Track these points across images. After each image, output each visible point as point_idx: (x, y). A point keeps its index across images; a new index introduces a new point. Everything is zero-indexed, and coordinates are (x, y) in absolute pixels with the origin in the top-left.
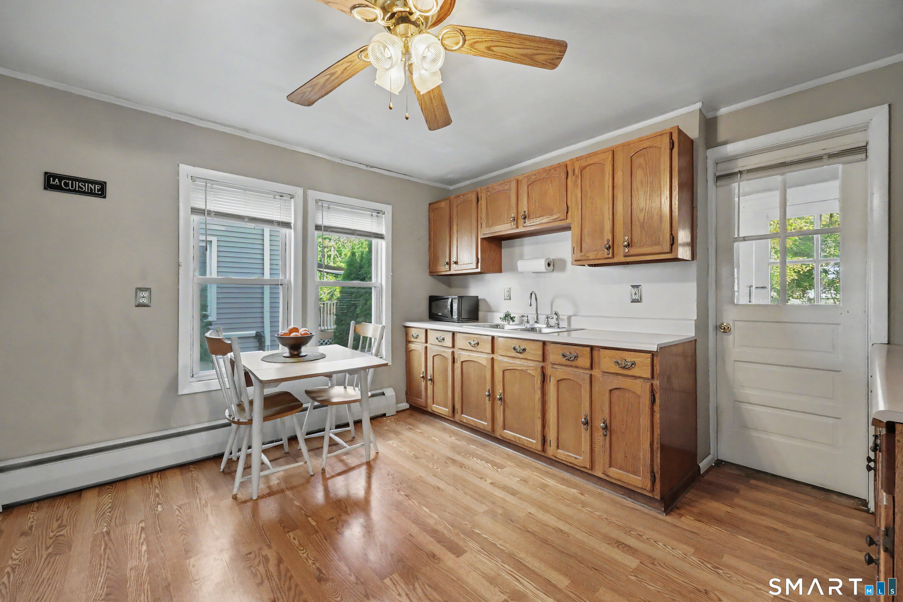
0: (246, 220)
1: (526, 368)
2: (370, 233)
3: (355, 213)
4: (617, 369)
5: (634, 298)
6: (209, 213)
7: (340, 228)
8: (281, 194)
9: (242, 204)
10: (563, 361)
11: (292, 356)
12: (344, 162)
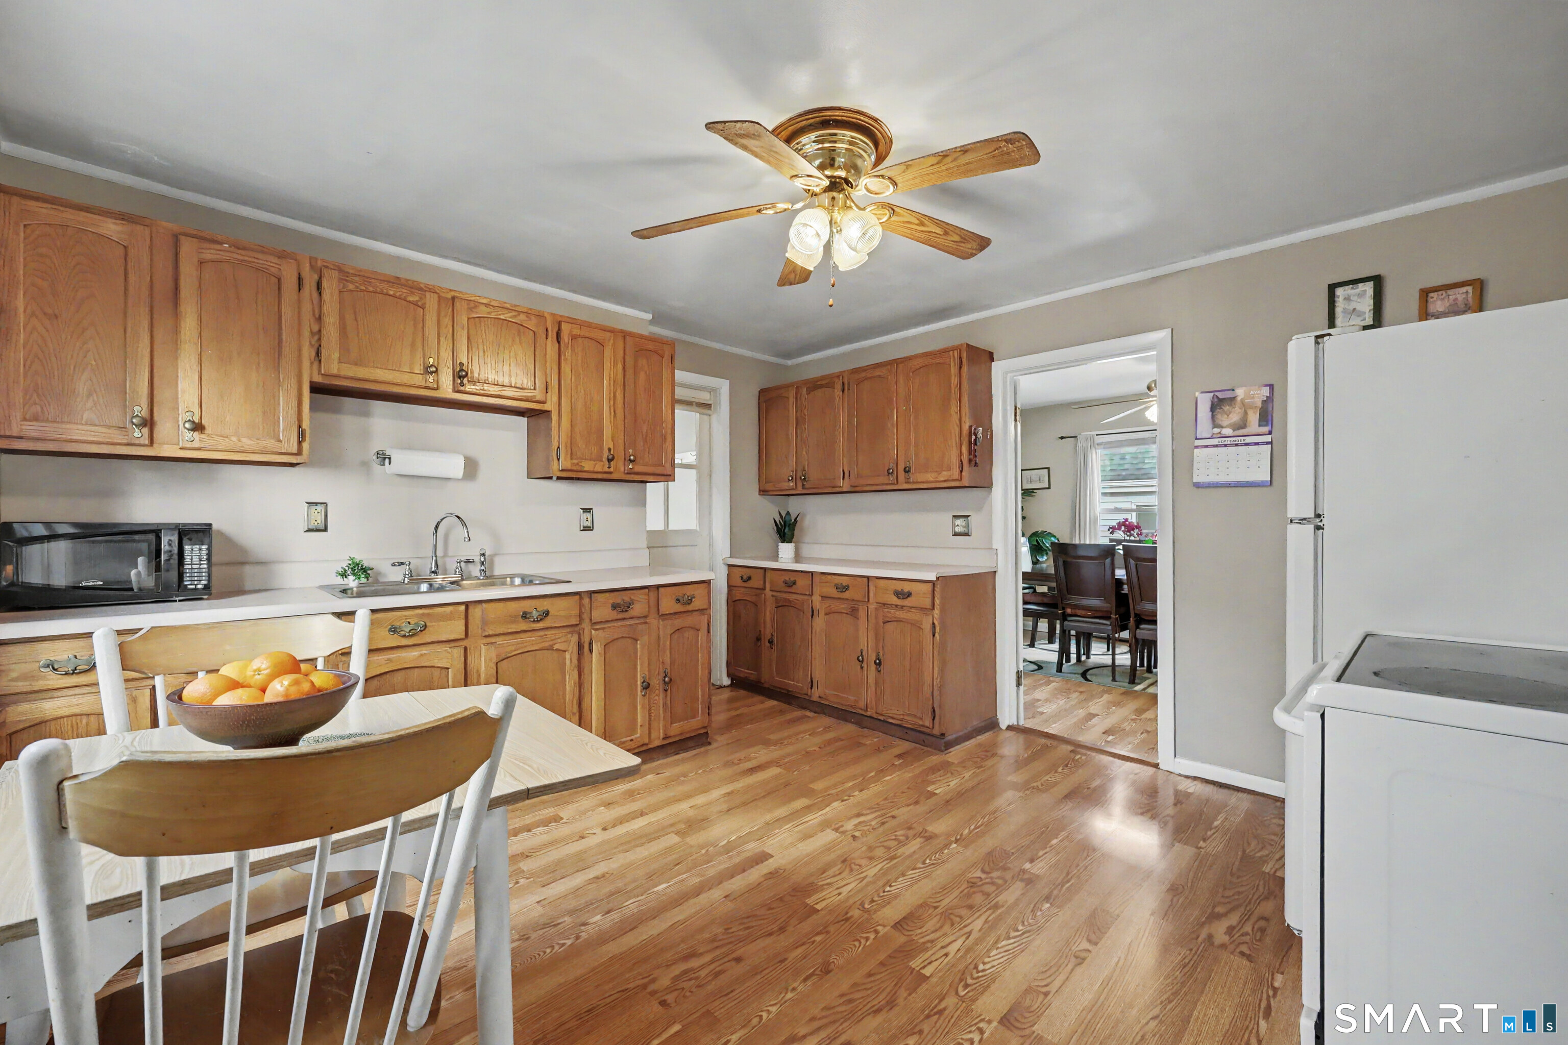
1: (551, 643)
4: (678, 608)
5: (585, 525)
10: (614, 615)
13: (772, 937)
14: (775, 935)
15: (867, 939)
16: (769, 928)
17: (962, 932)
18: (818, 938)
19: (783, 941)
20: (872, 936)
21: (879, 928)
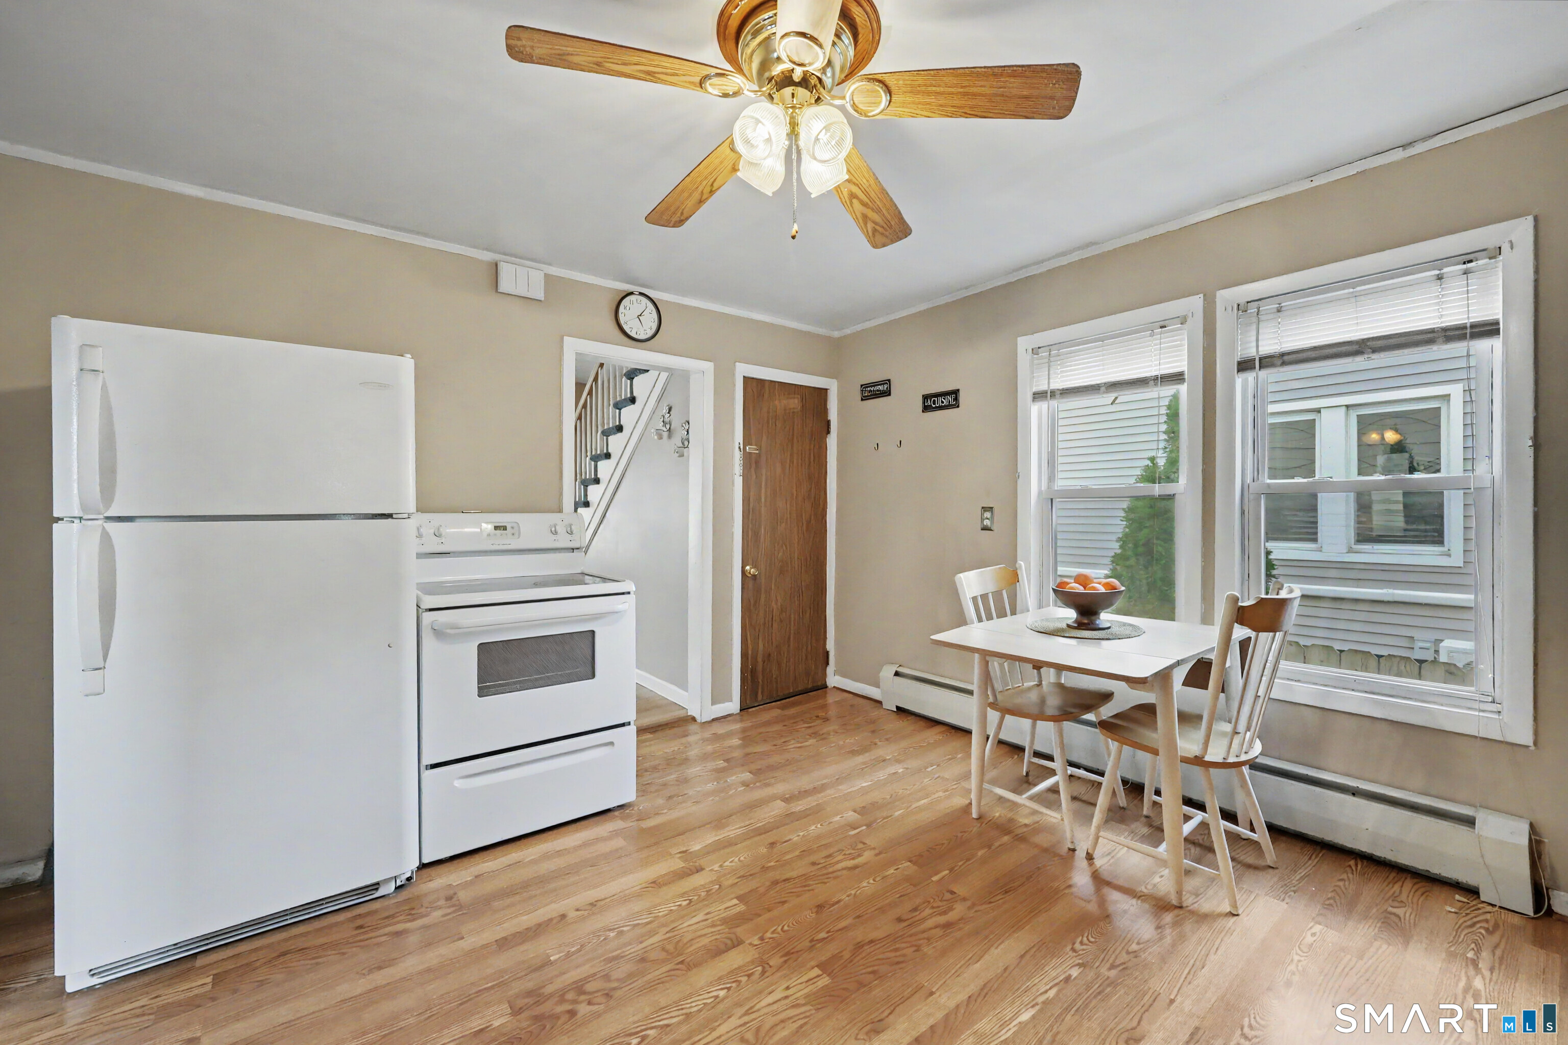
0: (1103, 389)
2: (1432, 331)
3: (1366, 294)
6: (1053, 394)
7: (1315, 348)
8: (1162, 323)
9: (1098, 366)
11: (1080, 626)
12: (1319, 181)
13: (870, 939)
14: (867, 941)
15: (773, 932)
16: (872, 949)
17: (676, 933)
18: (823, 935)
19: (859, 934)
20: (768, 935)
21: (756, 942)
